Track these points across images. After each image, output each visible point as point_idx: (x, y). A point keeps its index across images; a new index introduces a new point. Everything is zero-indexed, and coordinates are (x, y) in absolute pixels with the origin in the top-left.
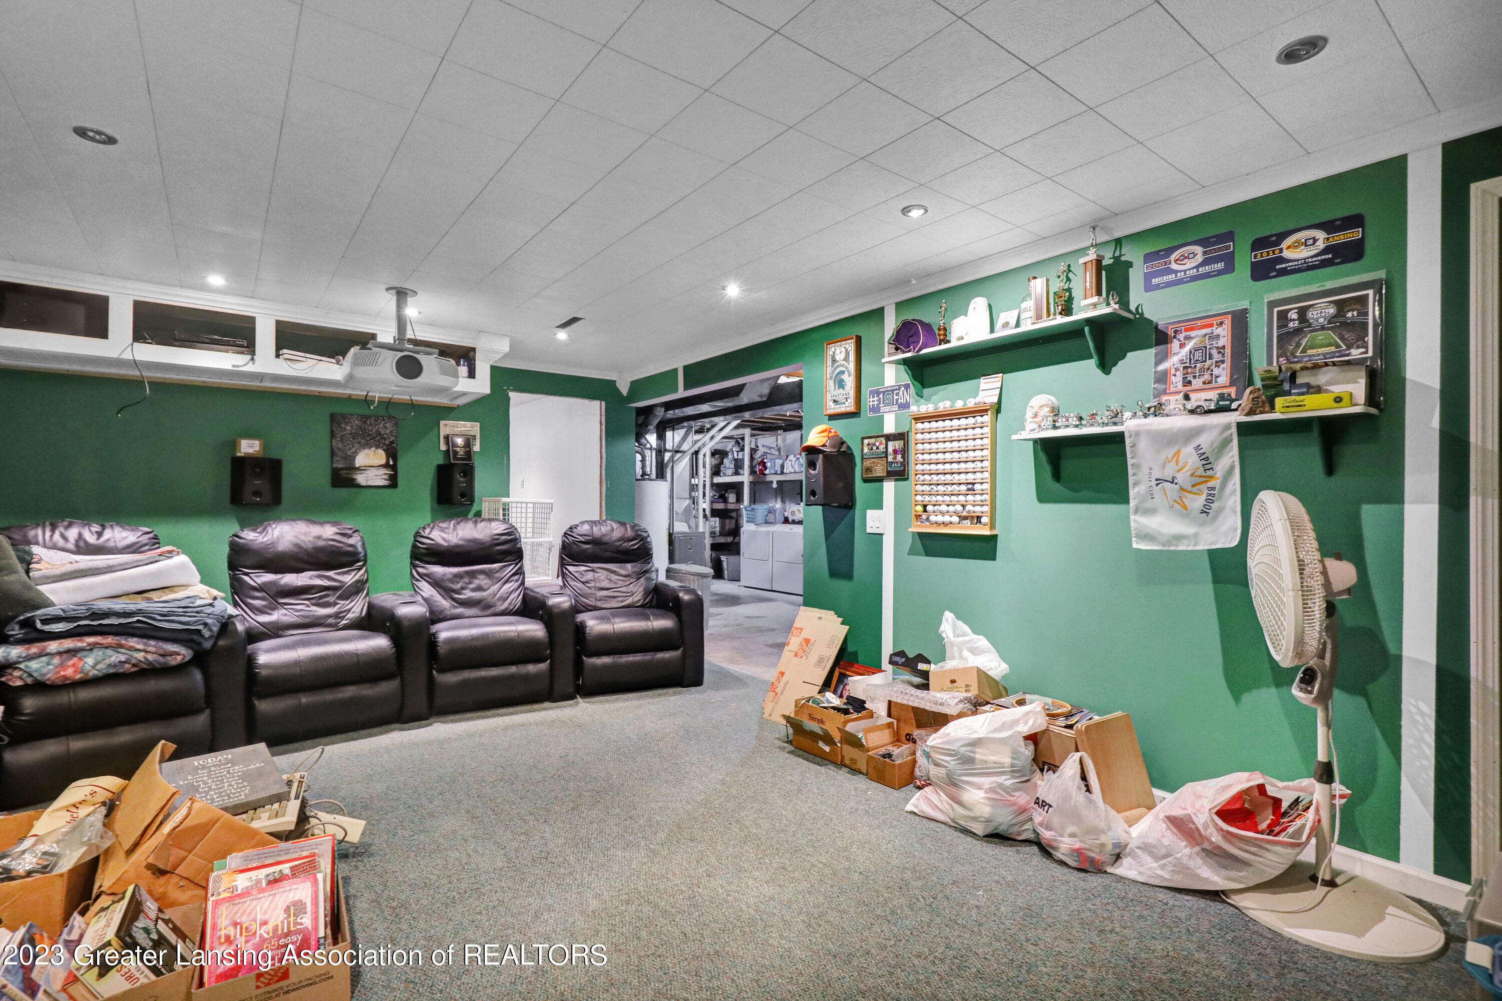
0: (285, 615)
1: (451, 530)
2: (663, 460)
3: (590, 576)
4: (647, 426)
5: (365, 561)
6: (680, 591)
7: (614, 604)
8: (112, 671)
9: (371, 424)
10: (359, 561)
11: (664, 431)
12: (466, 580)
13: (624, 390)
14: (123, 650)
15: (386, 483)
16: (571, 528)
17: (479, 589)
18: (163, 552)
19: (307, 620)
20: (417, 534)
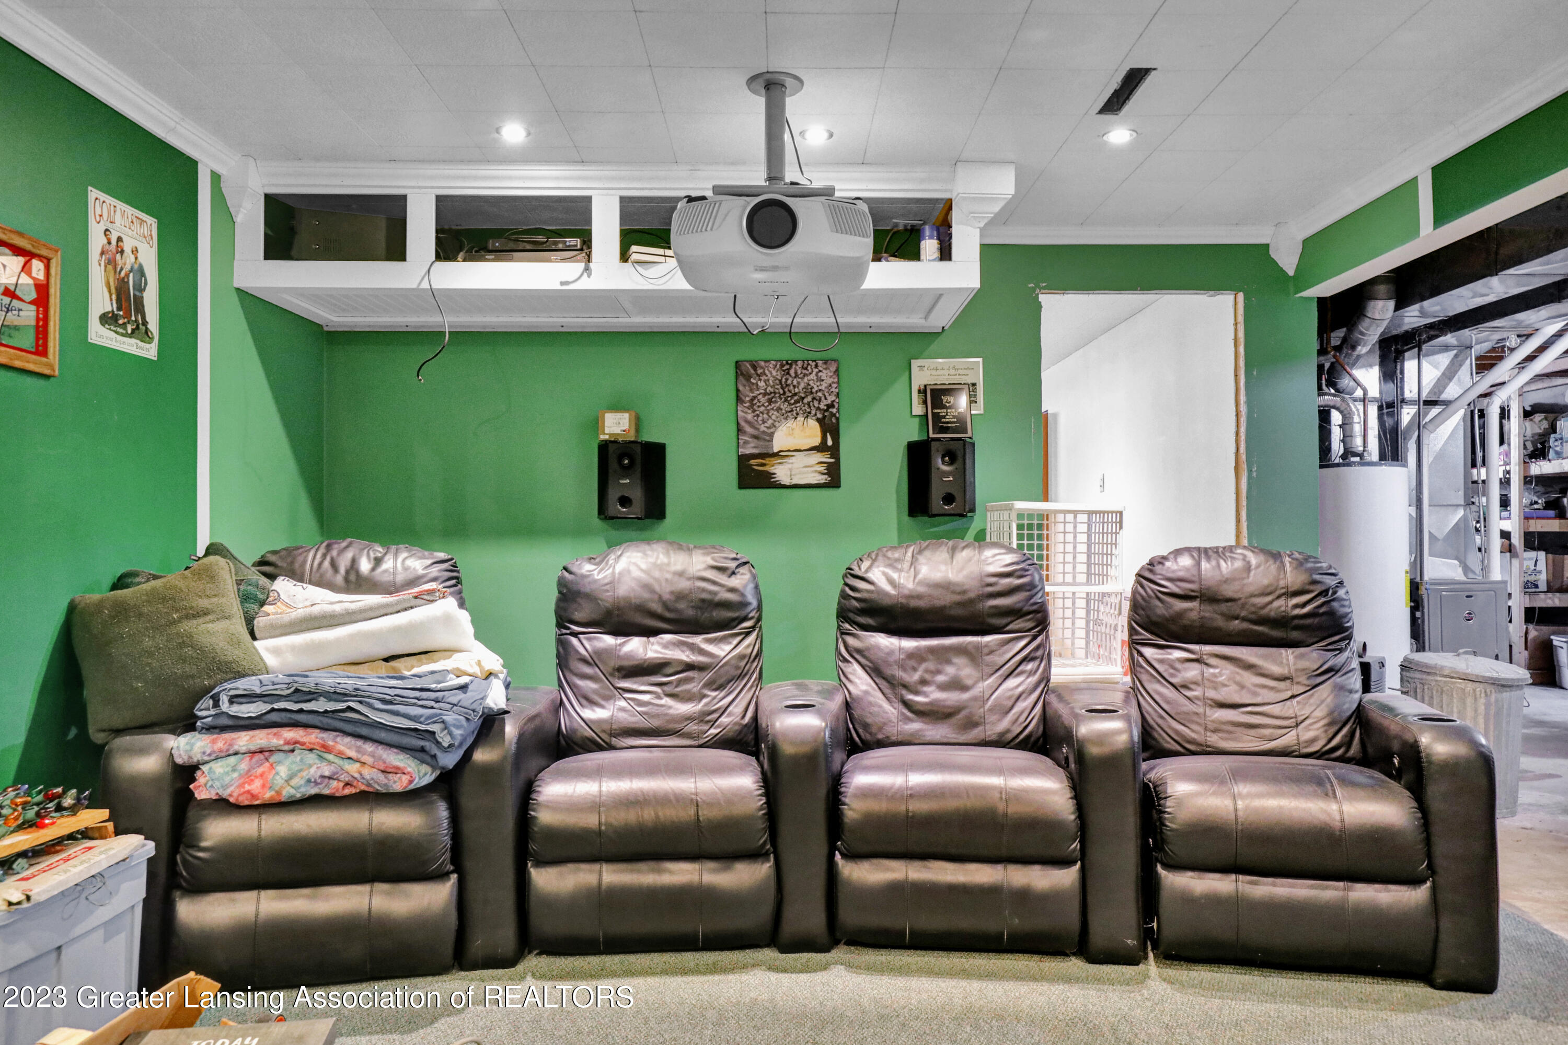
0: (623, 709)
1: (906, 565)
2: (1397, 424)
3: (1192, 672)
4: (1353, 348)
5: (759, 620)
6: (1422, 730)
7: (1249, 742)
8: (313, 791)
9: (796, 376)
10: (745, 619)
11: (1399, 356)
12: (930, 665)
13: (1288, 261)
14: (330, 757)
15: (823, 479)
16: (1151, 563)
17: (957, 685)
18: (421, 593)
19: (655, 723)
20: (850, 573)
